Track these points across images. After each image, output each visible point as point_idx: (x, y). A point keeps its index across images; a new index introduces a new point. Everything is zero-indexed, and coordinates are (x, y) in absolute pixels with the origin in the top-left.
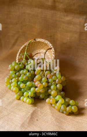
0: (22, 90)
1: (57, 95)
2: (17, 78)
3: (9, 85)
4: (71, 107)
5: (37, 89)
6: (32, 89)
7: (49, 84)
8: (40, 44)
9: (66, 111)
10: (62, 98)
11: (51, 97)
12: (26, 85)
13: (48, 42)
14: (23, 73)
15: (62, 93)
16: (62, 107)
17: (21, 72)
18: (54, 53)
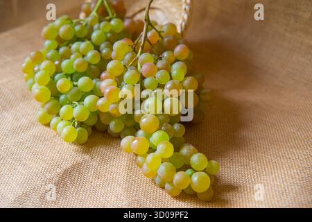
1: (159, 129)
2: (57, 63)
4: (191, 176)
5: (101, 101)
6: (88, 100)
9: (171, 182)
10: (170, 141)
11: (140, 132)
12: (74, 86)
14: (78, 50)
16: (162, 169)
17: (74, 46)
18: (187, 8)
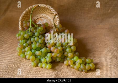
0: (38, 57)
1: (74, 56)
2: (29, 47)
3: (23, 55)
4: (89, 65)
7: (64, 47)
8: (40, 9)
9: (85, 69)
11: (68, 59)
13: (49, 7)
14: (34, 41)
15: (77, 53)
